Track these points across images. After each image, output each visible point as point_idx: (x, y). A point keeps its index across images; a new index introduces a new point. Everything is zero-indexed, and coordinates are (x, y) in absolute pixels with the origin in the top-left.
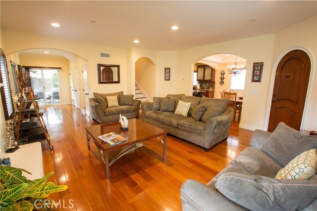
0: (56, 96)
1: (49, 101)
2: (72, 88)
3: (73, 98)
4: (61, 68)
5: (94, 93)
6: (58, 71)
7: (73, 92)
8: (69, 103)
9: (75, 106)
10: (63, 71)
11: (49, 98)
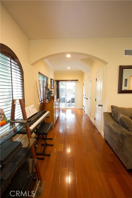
0: (73, 101)
1: (69, 104)
2: (84, 96)
3: (84, 104)
4: (77, 80)
5: (112, 107)
6: (76, 82)
7: (84, 100)
8: (80, 108)
9: (85, 112)
10: (79, 82)
11: (69, 102)
